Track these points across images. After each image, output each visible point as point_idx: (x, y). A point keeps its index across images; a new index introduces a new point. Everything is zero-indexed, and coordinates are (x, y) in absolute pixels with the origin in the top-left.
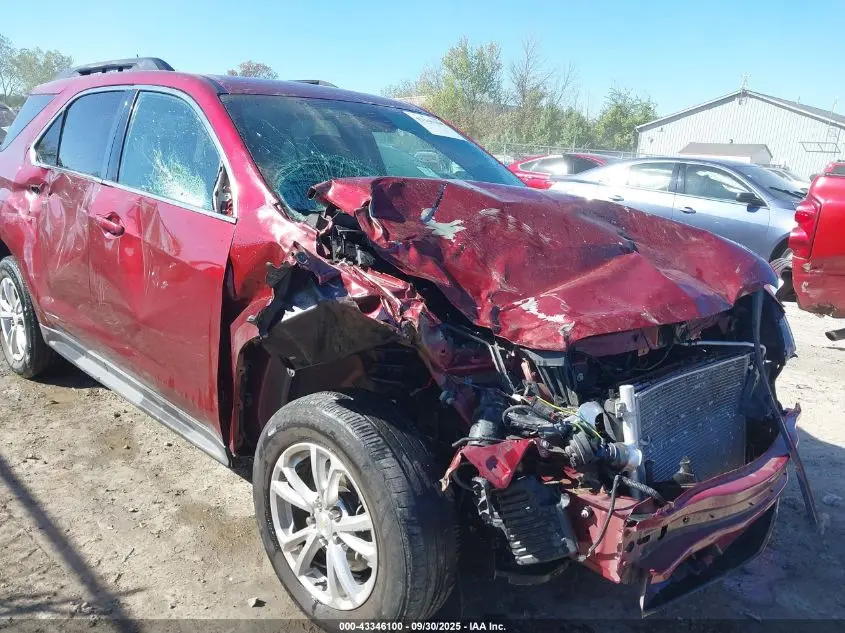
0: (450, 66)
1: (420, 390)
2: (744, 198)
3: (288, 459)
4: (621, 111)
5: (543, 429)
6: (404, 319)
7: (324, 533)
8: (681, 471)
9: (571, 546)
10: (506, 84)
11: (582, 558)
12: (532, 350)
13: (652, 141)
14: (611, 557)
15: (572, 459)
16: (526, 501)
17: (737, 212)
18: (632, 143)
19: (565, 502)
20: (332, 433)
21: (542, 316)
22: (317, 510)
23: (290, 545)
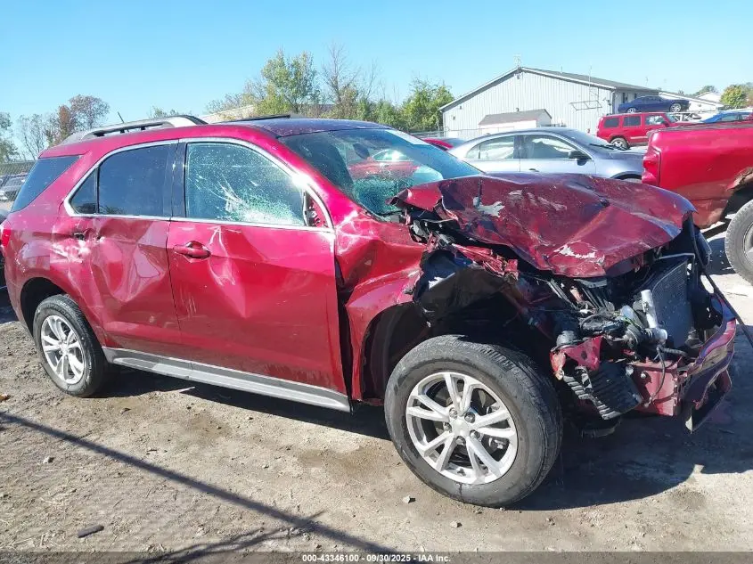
0: (269, 77)
1: (510, 321)
2: (574, 155)
3: (421, 390)
4: (423, 97)
5: (607, 328)
6: (506, 273)
7: (462, 434)
8: (690, 338)
9: (639, 399)
10: (322, 85)
11: (646, 405)
12: (584, 279)
13: (454, 118)
14: (668, 398)
15: (630, 344)
16: (607, 376)
17: (571, 167)
18: (437, 122)
19: (630, 371)
20: (467, 360)
21: (578, 256)
22: (452, 419)
23: (428, 453)
